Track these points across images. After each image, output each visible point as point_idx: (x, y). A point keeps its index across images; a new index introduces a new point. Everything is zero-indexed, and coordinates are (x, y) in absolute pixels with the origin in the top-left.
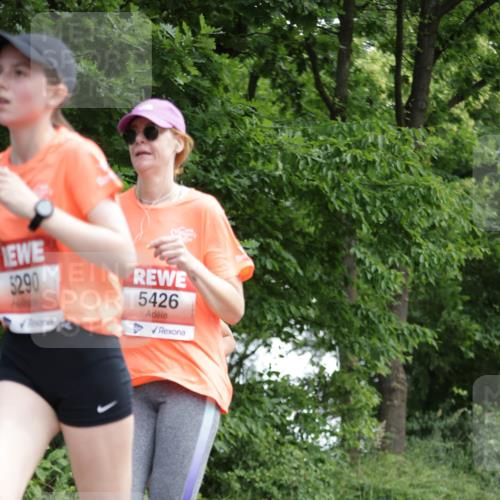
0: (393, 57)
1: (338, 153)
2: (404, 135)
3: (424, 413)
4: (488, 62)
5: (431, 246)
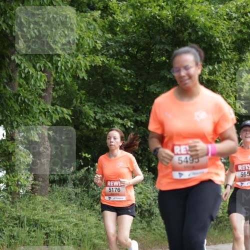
5: (67, 56)
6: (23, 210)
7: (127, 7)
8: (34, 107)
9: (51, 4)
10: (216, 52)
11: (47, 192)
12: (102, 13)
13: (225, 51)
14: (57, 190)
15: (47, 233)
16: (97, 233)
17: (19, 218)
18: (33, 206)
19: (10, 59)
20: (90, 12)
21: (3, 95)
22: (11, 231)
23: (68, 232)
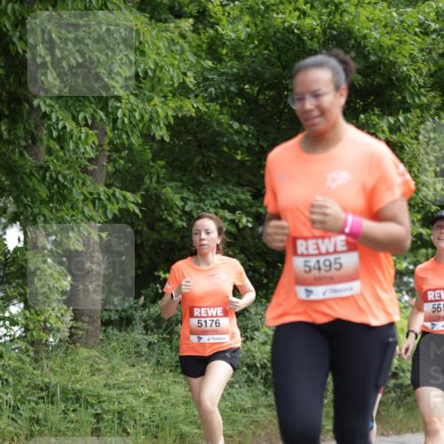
5: (133, 99)
6: (55, 373)
7: (241, 11)
8: (74, 189)
9: (104, 7)
10: (400, 92)
11: (98, 341)
12: (195, 23)
13: (417, 89)
14: (115, 338)
15: (97, 414)
16: (187, 413)
17: (47, 387)
18: (73, 366)
19: (31, 105)
20: (173, 22)
21: (19, 169)
22: (33, 410)
23: (134, 411)
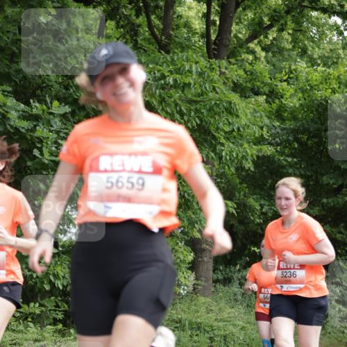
0: (205, 6)
1: (163, 77)
2: (211, 65)
3: (226, 267)
4: (275, 11)
5: (231, 145)
6: (185, 312)
7: (296, 91)
11: (211, 292)
12: (267, 98)
14: (221, 290)
15: (211, 337)
17: (180, 321)
18: (196, 308)
20: (254, 98)
23: (233, 335)
